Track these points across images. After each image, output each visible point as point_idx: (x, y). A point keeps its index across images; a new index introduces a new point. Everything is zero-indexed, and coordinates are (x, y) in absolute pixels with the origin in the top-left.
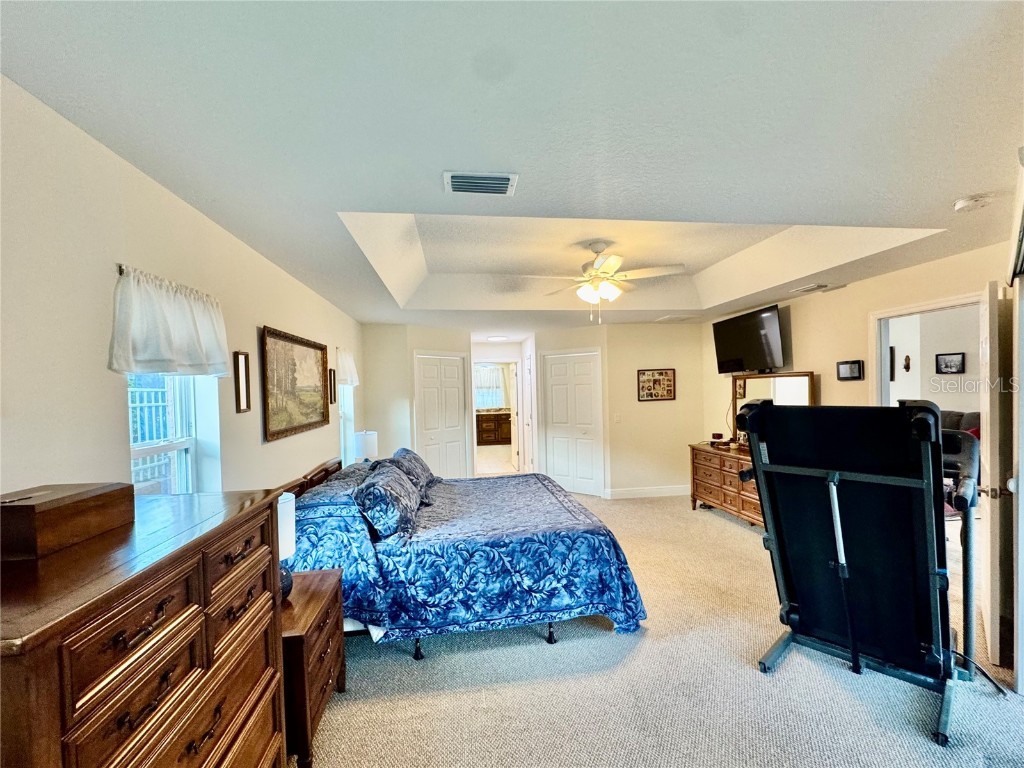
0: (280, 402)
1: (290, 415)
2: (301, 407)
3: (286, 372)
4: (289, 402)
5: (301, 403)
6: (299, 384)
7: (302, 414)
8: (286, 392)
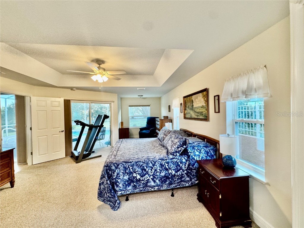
0: (188, 111)
1: (191, 115)
2: (195, 113)
3: (190, 104)
4: (191, 111)
5: (195, 112)
6: (194, 106)
7: (195, 115)
8: (190, 109)
